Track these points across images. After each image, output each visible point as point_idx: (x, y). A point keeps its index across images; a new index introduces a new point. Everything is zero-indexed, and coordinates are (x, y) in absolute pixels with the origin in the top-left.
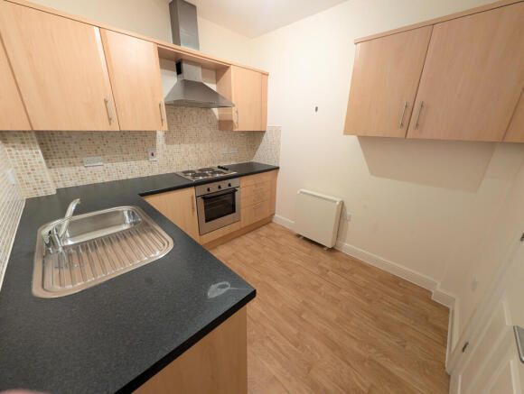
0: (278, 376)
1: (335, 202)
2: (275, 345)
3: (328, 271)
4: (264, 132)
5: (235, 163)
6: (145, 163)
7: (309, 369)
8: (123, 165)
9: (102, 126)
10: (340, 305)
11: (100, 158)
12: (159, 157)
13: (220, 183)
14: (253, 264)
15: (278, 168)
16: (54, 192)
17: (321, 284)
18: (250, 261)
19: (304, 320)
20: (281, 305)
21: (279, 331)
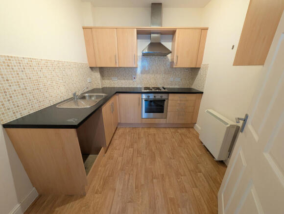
0: (117, 190)
1: (228, 124)
2: (129, 179)
3: (200, 172)
4: (200, 68)
5: (178, 87)
6: (131, 81)
7: (130, 202)
8: (123, 81)
9: (113, 65)
10: (183, 194)
11: (116, 78)
12: (137, 79)
13: (156, 95)
14: (158, 142)
15: (202, 93)
16: (101, 87)
17: (185, 175)
18: (159, 140)
19: (153, 183)
20: (150, 167)
21: (136, 176)
